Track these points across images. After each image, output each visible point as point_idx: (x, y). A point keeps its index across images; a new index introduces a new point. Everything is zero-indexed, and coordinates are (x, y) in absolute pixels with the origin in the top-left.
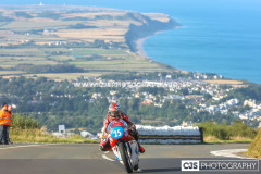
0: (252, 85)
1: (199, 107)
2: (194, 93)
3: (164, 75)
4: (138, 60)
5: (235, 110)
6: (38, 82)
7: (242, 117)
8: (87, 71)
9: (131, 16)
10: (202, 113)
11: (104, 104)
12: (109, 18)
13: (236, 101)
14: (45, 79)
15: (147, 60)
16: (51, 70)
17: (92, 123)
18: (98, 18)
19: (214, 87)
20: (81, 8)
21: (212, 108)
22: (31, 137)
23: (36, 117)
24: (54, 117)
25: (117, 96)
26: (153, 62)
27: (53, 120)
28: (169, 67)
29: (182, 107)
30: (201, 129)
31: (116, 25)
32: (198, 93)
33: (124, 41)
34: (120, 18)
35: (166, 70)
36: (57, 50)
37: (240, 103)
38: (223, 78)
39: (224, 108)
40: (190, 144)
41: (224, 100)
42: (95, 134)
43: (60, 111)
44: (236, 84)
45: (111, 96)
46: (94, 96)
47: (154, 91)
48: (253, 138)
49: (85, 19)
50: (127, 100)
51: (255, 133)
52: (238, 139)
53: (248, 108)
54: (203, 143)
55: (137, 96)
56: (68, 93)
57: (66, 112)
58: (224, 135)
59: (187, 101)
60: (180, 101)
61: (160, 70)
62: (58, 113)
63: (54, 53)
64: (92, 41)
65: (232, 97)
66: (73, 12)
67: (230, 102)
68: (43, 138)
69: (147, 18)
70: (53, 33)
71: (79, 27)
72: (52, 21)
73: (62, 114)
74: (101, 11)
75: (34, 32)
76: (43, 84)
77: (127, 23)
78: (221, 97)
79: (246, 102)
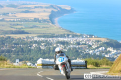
0: (111, 40)
1: (85, 51)
2: (83, 44)
3: (68, 35)
4: (55, 28)
5: (103, 52)
6: (6, 39)
7: (106, 56)
8: (30, 33)
9: (52, 6)
10: (87, 54)
11: (38, 49)
12: (41, 7)
13: (104, 48)
14: (10, 37)
15: (60, 28)
16: (13, 33)
17: (33, 58)
18: (36, 7)
19: (93, 41)
20: (28, 2)
21: (91, 51)
22: (2, 65)
23: (5, 55)
24: (14, 56)
25: (45, 45)
26: (63, 29)
27: (14, 57)
28: (71, 32)
29: (77, 51)
30: (86, 62)
31: (44, 11)
32: (85, 44)
33: (48, 19)
34: (47, 8)
35: (69, 33)
36: (16, 23)
37: (106, 49)
38: (97, 37)
39: (97, 52)
40: (80, 69)
41: (98, 48)
42: (34, 64)
43: (17, 53)
44: (104, 40)
45: (42, 46)
46: (34, 45)
47: (63, 43)
48: (111, 66)
49: (30, 8)
50: (50, 48)
51: (112, 63)
52: (104, 66)
53: (110, 52)
54: (87, 68)
55: (55, 46)
56: (21, 44)
57: (20, 53)
58: (97, 65)
59: (79, 48)
60: (76, 48)
61: (66, 33)
62: (16, 54)
63: (14, 25)
64: (33, 19)
65: (102, 46)
66: (23, 4)
67: (100, 49)
68: (8, 66)
69: (60, 8)
70: (13, 15)
71: (27, 12)
72: (13, 9)
73: (18, 54)
74: (37, 4)
75: (4, 14)
76: (8, 39)
77: (50, 10)
78: (96, 46)
79: (108, 49)
